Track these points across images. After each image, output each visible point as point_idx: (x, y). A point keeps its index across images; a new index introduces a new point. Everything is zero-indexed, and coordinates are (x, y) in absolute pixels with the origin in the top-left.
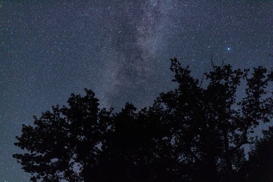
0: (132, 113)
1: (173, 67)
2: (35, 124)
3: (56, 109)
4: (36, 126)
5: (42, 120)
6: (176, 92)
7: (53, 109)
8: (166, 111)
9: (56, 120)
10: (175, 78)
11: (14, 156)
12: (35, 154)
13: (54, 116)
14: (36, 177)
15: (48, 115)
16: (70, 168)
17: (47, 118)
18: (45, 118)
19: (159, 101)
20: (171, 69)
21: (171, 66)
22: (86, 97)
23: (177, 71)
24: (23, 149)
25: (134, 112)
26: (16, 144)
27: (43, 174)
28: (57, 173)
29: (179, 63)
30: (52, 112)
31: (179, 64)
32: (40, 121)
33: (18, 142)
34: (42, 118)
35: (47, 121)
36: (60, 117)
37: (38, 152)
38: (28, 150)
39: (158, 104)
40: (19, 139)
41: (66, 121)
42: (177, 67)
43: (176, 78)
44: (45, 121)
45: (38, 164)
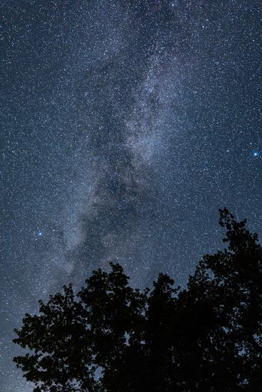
0: (168, 288)
1: (223, 221)
2: (40, 311)
3: (68, 290)
4: (43, 314)
5: (50, 305)
6: (226, 252)
7: (65, 290)
8: (213, 282)
9: (68, 305)
10: (226, 237)
11: (15, 359)
12: (41, 355)
13: (66, 300)
14: (40, 387)
15: (58, 299)
16: (90, 376)
17: (56, 303)
18: (55, 303)
19: (203, 267)
20: (221, 224)
21: (221, 219)
22: (112, 274)
23: (229, 227)
24: (24, 347)
25: (170, 286)
26: (15, 341)
27: (49, 384)
28: (69, 381)
29: (231, 215)
30: (63, 294)
31: (232, 217)
32: (47, 308)
33: (18, 337)
34: (50, 302)
35: (57, 307)
36: (75, 301)
37: (44, 352)
38: (31, 349)
39: (201, 272)
40: (19, 333)
41: (84, 308)
42: (229, 221)
43: (228, 236)
44: (54, 307)
45: (44, 369)
